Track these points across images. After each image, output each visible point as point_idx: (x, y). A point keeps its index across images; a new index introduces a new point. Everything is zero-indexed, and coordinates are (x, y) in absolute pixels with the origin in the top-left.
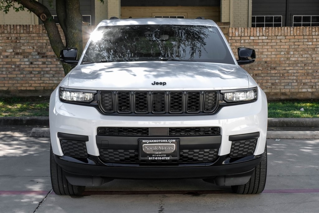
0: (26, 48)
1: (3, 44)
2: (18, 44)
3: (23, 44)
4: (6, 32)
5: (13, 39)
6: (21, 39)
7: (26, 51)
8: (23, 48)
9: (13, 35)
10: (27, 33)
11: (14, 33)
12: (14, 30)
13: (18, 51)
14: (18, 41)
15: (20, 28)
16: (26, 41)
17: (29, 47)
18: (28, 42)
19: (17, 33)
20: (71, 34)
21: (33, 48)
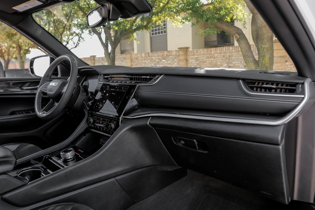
0: (236, 63)
1: (221, 61)
2: (231, 60)
3: (234, 60)
4: (222, 52)
5: (227, 57)
6: (232, 57)
7: (236, 65)
8: (233, 63)
9: (228, 54)
10: (237, 52)
11: (228, 53)
12: (228, 50)
13: (231, 65)
14: (230, 58)
15: (232, 49)
16: (236, 57)
17: (238, 62)
18: (238, 59)
19: (230, 52)
20: (261, 49)
21: (241, 63)
